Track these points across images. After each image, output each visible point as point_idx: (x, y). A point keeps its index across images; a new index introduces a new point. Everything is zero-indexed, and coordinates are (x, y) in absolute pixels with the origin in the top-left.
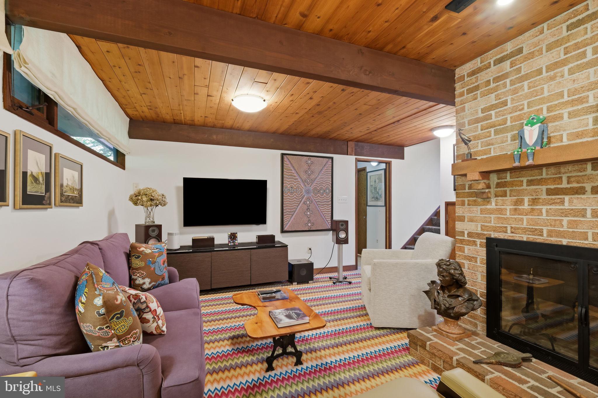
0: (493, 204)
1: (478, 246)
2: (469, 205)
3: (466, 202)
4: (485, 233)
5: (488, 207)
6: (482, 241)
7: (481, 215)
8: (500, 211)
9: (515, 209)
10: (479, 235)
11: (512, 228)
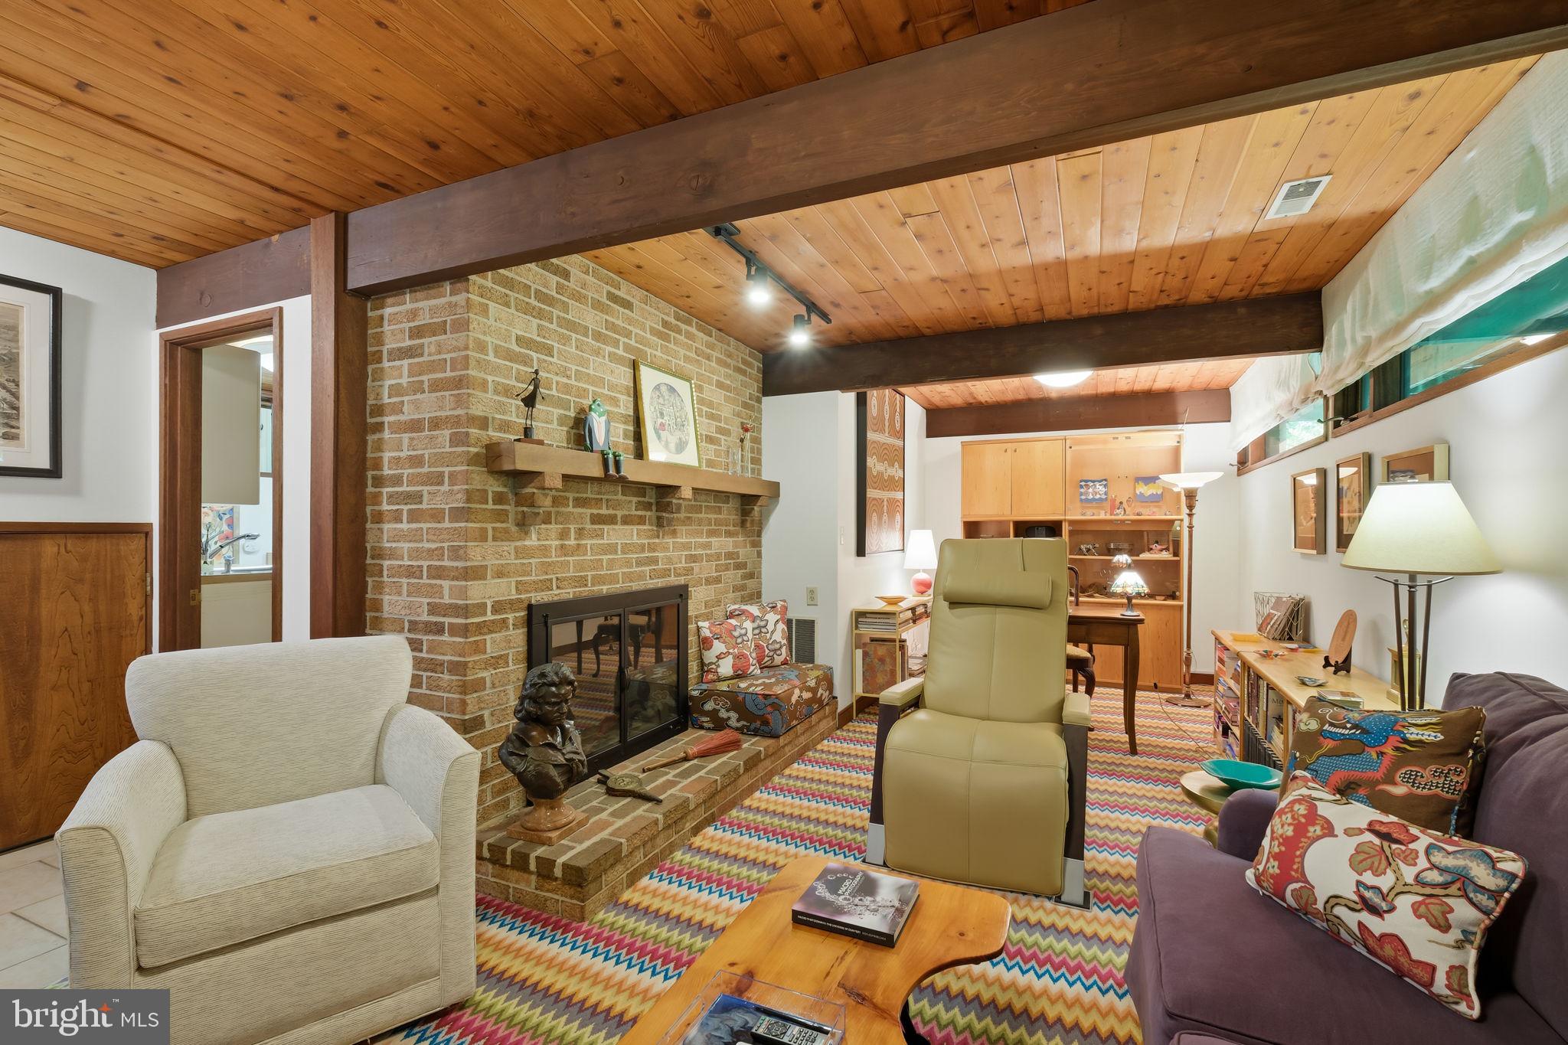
0: (534, 536)
1: (511, 627)
2: (495, 539)
3: (490, 533)
4: (523, 596)
5: (527, 543)
6: (517, 615)
7: (516, 562)
8: (544, 550)
9: (562, 546)
10: (512, 605)
11: (557, 579)
